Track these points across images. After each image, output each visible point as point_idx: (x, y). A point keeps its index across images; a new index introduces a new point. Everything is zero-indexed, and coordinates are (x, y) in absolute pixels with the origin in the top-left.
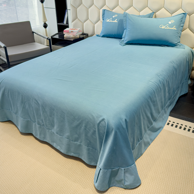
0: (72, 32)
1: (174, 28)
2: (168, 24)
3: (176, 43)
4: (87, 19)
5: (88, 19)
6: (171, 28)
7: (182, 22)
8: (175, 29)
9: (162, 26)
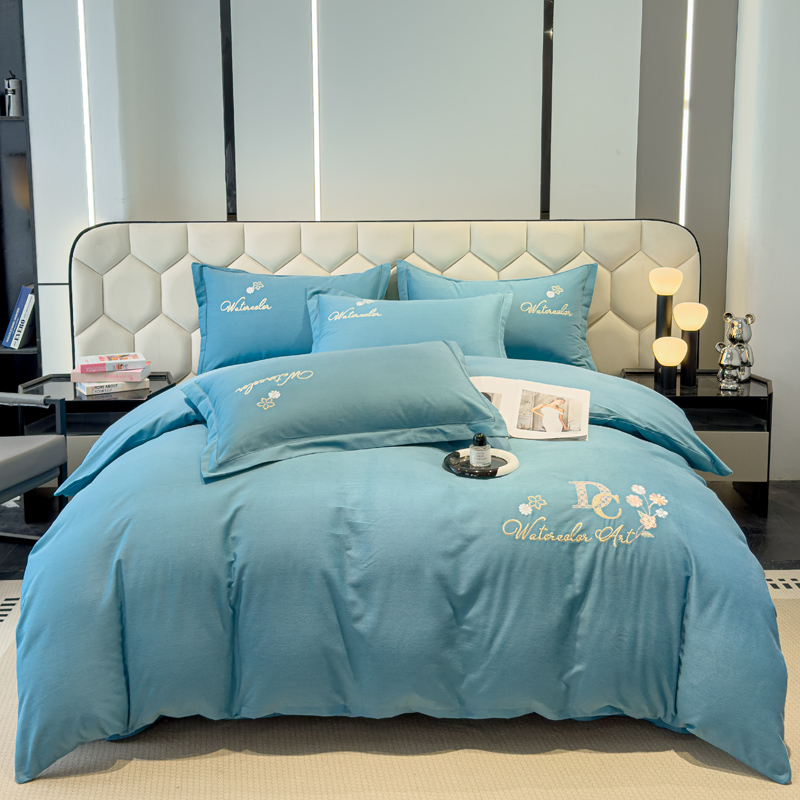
0: (120, 366)
1: (564, 312)
2: (546, 298)
3: (575, 357)
5: (160, 312)
6: (554, 312)
7: (586, 292)
8: (568, 313)
9: (529, 305)
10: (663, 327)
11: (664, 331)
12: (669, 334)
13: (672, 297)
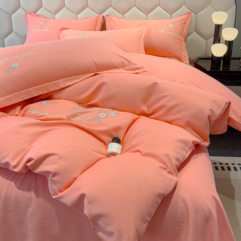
4: (11, 31)
5: (13, 31)
10: (217, 39)
11: (217, 41)
12: (219, 42)
13: (222, 25)
